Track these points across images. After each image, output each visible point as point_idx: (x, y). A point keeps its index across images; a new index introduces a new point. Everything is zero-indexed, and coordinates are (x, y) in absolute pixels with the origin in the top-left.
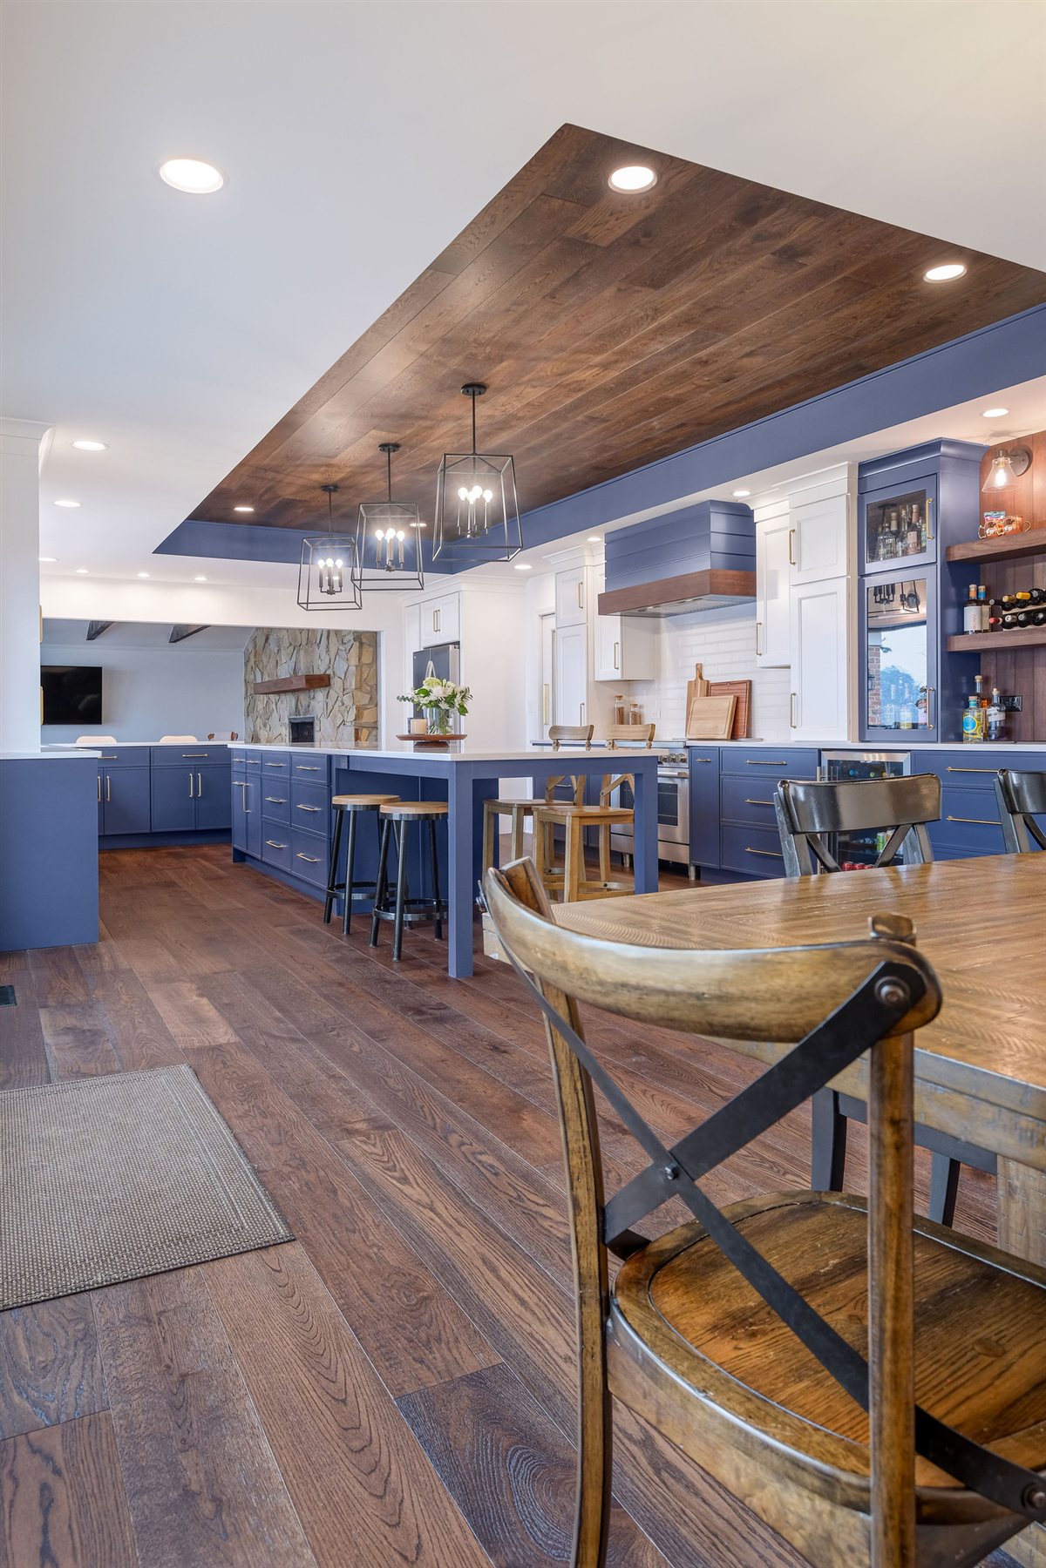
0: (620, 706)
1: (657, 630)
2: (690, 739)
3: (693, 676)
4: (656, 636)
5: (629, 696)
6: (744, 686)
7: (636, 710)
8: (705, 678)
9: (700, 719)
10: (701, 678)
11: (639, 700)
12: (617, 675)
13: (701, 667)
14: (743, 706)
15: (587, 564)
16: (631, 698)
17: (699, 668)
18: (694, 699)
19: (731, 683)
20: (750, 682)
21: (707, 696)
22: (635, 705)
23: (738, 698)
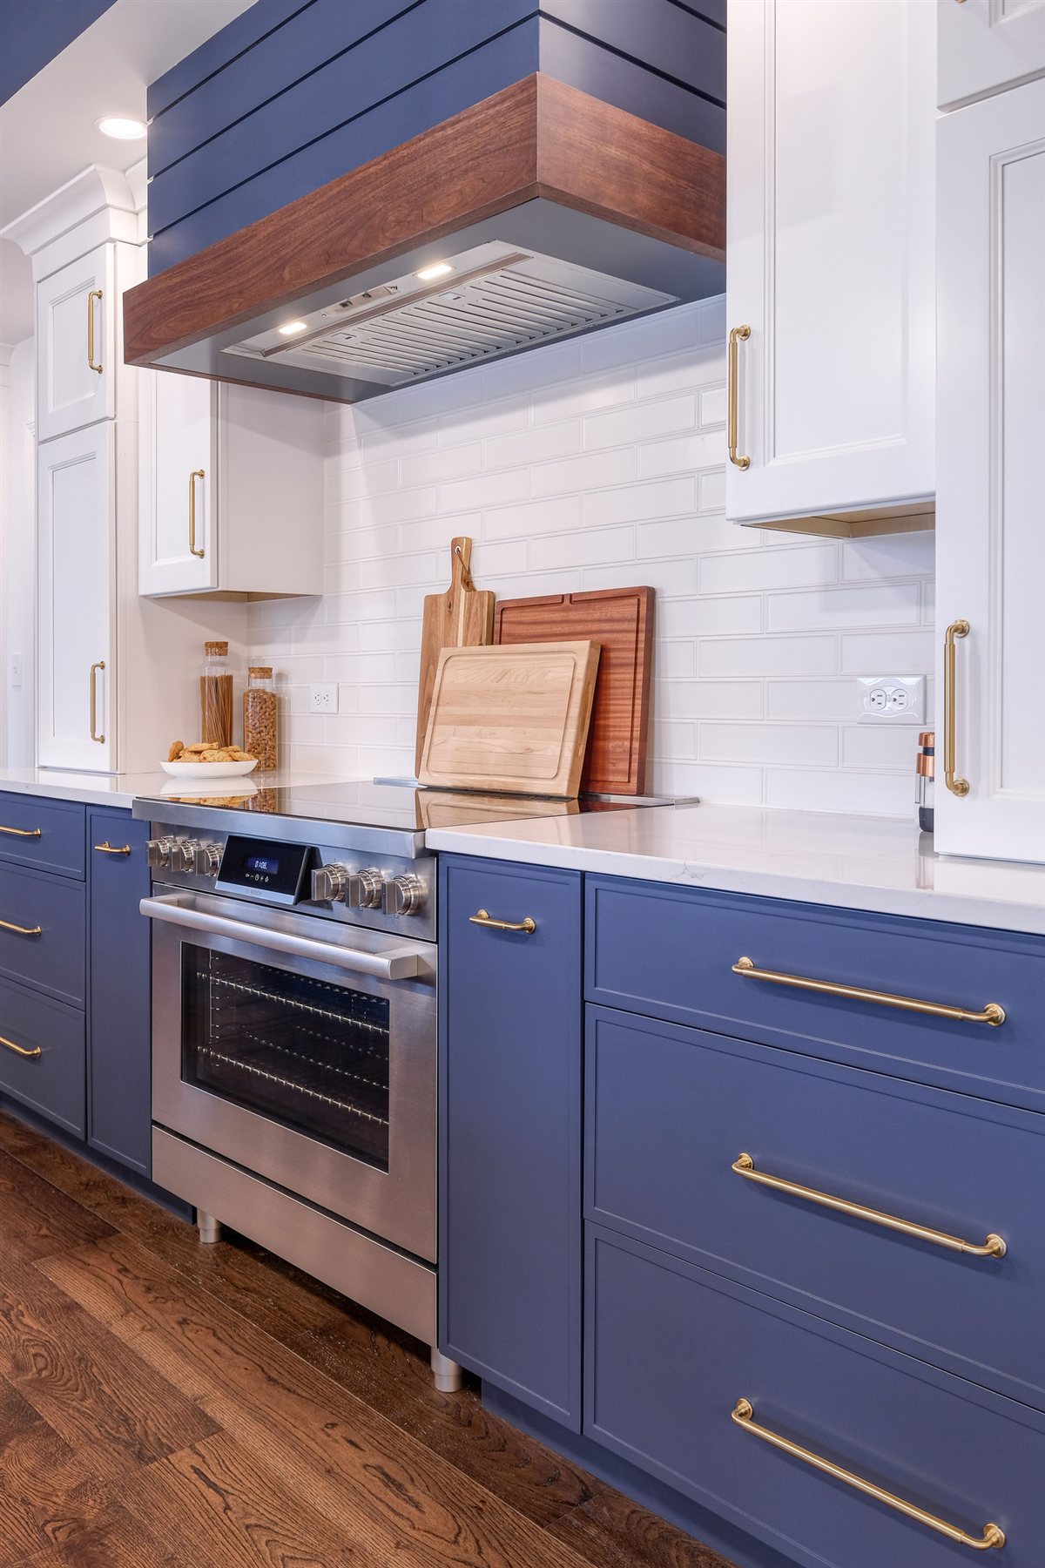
0: (219, 672)
1: (328, 445)
2: (431, 789)
3: (440, 578)
4: (327, 462)
5: (251, 642)
6: (628, 609)
7: (267, 685)
8: (480, 585)
9: (469, 721)
10: (468, 583)
11: (274, 654)
12: (199, 577)
13: (469, 549)
14: (621, 679)
15: (113, 235)
16: (256, 651)
17: (461, 552)
18: (444, 653)
19: (575, 601)
20: (651, 593)
21: (491, 642)
22: (266, 672)
23: (604, 650)
